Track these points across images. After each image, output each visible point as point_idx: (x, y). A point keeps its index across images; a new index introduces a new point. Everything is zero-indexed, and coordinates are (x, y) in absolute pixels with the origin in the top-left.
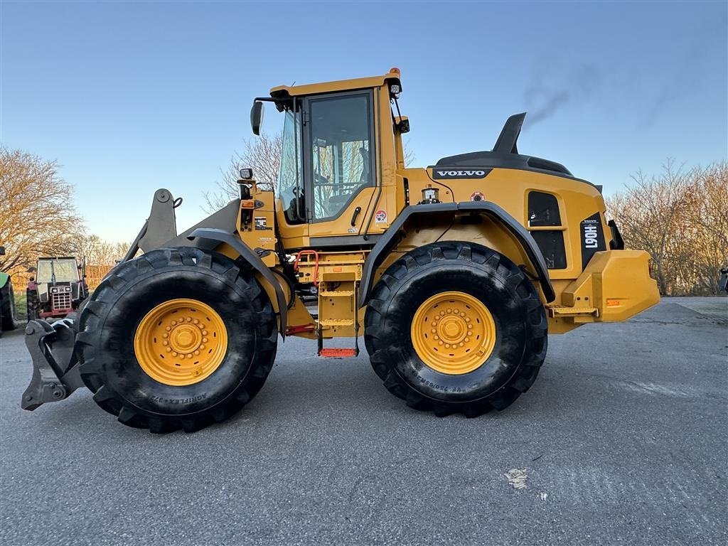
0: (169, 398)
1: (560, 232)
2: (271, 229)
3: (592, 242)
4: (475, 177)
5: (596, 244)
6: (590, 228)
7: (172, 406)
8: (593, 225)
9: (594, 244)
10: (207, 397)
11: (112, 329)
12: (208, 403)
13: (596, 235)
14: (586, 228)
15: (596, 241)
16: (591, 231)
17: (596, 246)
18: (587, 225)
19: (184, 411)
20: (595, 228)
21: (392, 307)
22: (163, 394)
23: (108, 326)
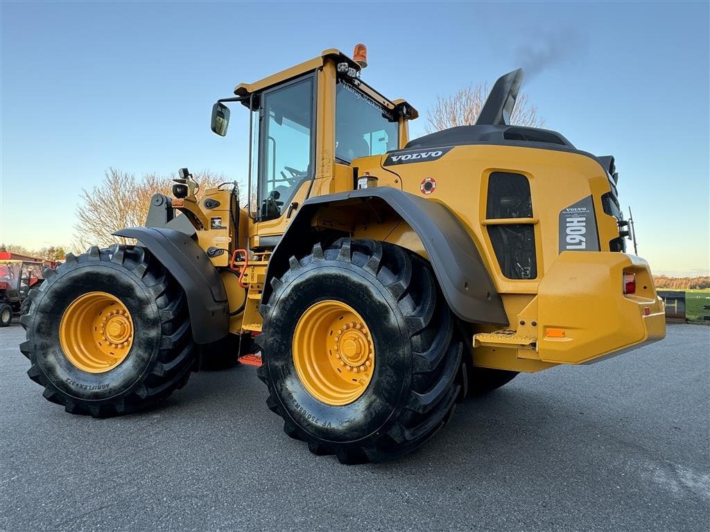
0: (80, 383)
1: (531, 226)
2: (225, 228)
3: (577, 241)
4: (430, 159)
5: (584, 244)
6: (575, 220)
7: (81, 391)
8: (580, 215)
9: (580, 243)
10: (110, 387)
11: (42, 315)
12: (110, 393)
13: (584, 231)
14: (568, 220)
15: (584, 239)
16: (575, 223)
17: (583, 246)
18: (571, 215)
19: (89, 397)
20: (584, 219)
21: (274, 314)
22: (76, 378)
23: (40, 312)
